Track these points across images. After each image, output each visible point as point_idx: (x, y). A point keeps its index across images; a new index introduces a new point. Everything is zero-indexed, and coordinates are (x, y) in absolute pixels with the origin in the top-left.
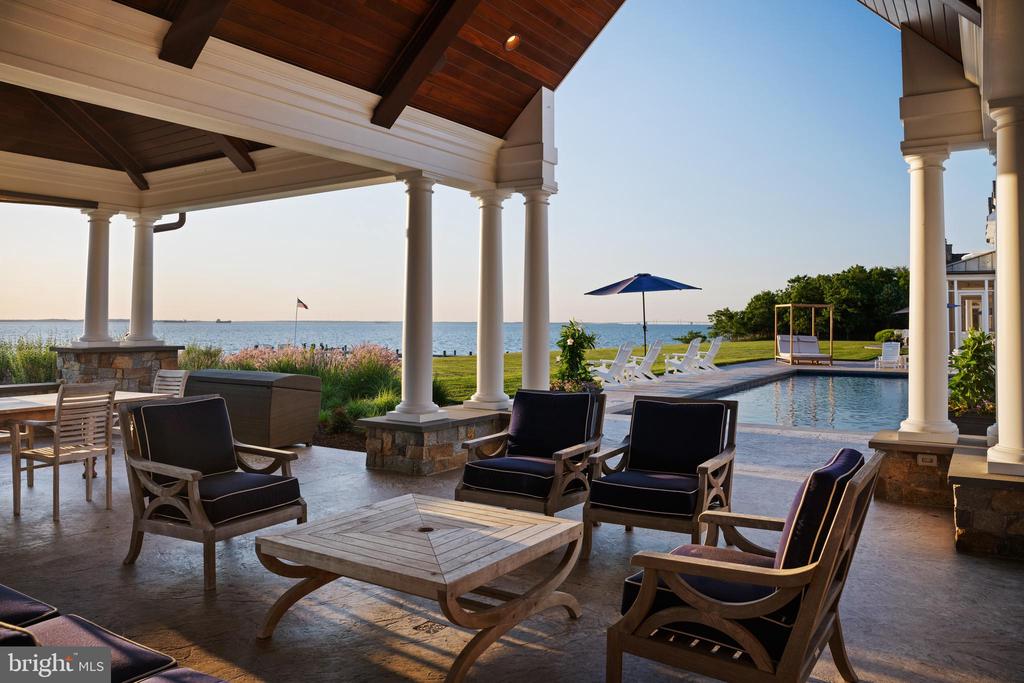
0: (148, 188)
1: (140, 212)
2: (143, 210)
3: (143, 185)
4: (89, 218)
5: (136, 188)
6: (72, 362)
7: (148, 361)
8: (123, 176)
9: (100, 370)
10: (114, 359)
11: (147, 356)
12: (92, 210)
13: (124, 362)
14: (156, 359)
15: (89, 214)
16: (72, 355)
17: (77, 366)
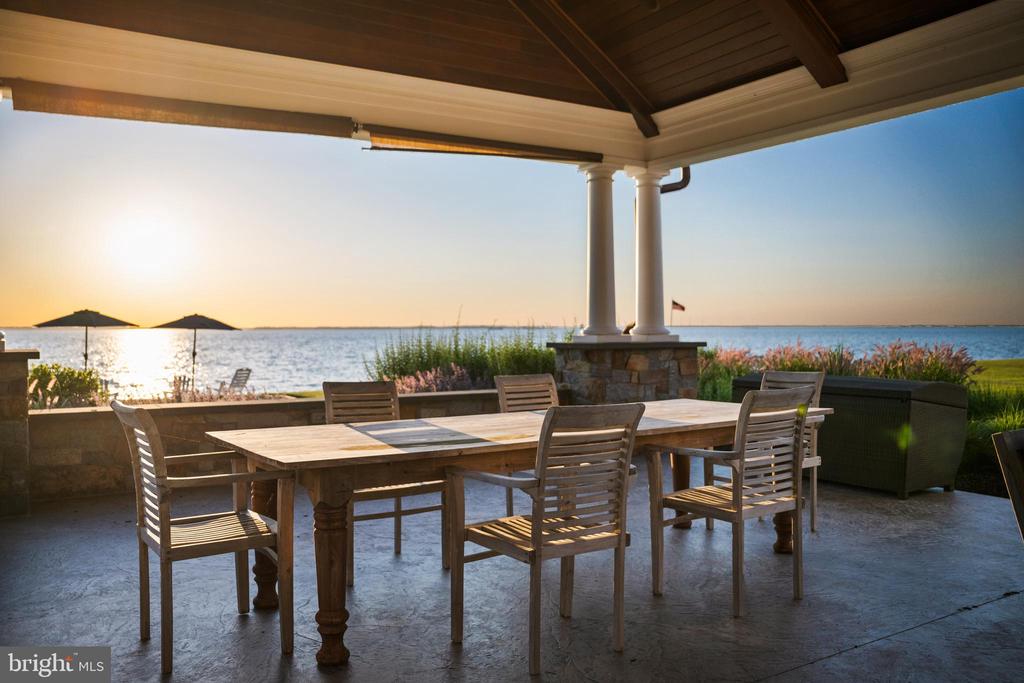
0: (658, 134)
1: (646, 167)
2: (650, 163)
3: (650, 129)
4: (589, 177)
5: (640, 134)
6: (579, 362)
7: (665, 361)
8: (626, 119)
9: (614, 373)
10: (629, 358)
11: (664, 355)
12: (593, 165)
13: (640, 363)
14: (674, 358)
15: (590, 171)
16: (578, 353)
17: (585, 367)
